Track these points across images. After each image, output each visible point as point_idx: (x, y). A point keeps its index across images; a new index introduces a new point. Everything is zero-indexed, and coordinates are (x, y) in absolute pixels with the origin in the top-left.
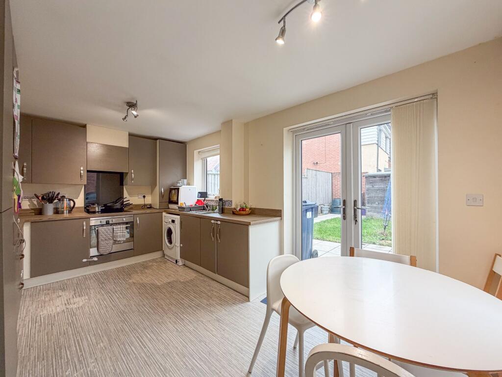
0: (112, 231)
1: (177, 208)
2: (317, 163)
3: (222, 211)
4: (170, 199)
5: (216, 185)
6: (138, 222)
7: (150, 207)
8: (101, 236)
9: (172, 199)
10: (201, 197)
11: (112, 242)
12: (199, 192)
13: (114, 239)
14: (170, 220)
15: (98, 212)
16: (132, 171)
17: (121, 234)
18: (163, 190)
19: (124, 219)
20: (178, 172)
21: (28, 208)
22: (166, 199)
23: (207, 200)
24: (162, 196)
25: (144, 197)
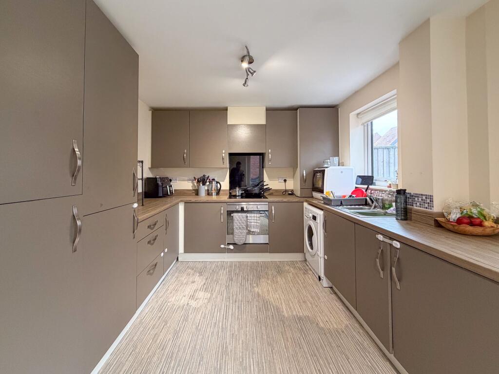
0: (245, 219)
1: (322, 198)
3: (405, 215)
4: (313, 185)
5: (392, 165)
6: (273, 212)
7: (292, 194)
8: (236, 223)
9: (317, 186)
10: (362, 184)
11: (245, 231)
12: (358, 176)
13: (248, 229)
14: (311, 215)
15: (239, 196)
16: (270, 151)
17: (255, 224)
18: (304, 173)
19: (259, 207)
20: (327, 147)
21: (191, 189)
22: (309, 184)
23: (372, 190)
24: (303, 180)
25: (285, 181)
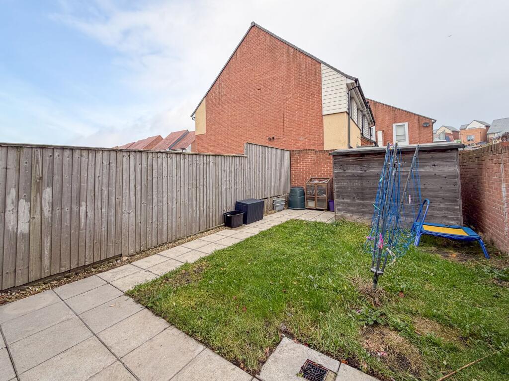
2: (273, 138)
